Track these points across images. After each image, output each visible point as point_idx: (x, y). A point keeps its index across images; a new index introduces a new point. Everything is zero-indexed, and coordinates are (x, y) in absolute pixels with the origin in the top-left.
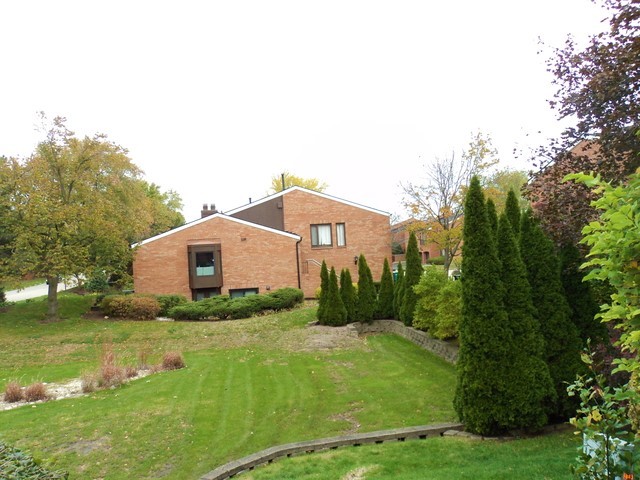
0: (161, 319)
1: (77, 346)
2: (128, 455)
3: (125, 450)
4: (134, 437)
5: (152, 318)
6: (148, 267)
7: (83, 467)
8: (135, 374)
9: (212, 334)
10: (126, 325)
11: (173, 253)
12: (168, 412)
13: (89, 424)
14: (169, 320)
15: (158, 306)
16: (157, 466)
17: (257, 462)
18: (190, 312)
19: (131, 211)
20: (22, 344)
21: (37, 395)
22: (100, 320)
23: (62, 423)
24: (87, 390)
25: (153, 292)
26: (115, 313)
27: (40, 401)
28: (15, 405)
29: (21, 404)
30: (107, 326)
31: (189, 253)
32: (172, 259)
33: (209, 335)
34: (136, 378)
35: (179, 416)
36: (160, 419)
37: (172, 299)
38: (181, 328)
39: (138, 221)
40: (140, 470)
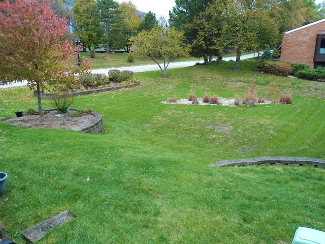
0: (290, 77)
1: (243, 84)
2: (235, 137)
3: (235, 134)
4: (243, 130)
5: (286, 76)
6: (290, 47)
7: (214, 136)
8: (263, 102)
9: (318, 89)
10: (270, 77)
11: (307, 39)
12: (268, 123)
13: (228, 119)
14: (295, 77)
15: (291, 69)
16: (245, 146)
17: (291, 162)
18: (308, 75)
19: (292, 15)
20: (221, 79)
21: (215, 101)
22: (259, 73)
23: (218, 115)
24: (237, 104)
25: (290, 61)
26: (267, 70)
27: (215, 104)
28: (205, 104)
29: (207, 104)
30: (260, 76)
31: (317, 39)
32: (305, 42)
33: (315, 89)
34: (263, 104)
35: (272, 127)
36: (261, 126)
37: (300, 66)
38: (300, 83)
39: (295, 21)
40: (236, 145)
